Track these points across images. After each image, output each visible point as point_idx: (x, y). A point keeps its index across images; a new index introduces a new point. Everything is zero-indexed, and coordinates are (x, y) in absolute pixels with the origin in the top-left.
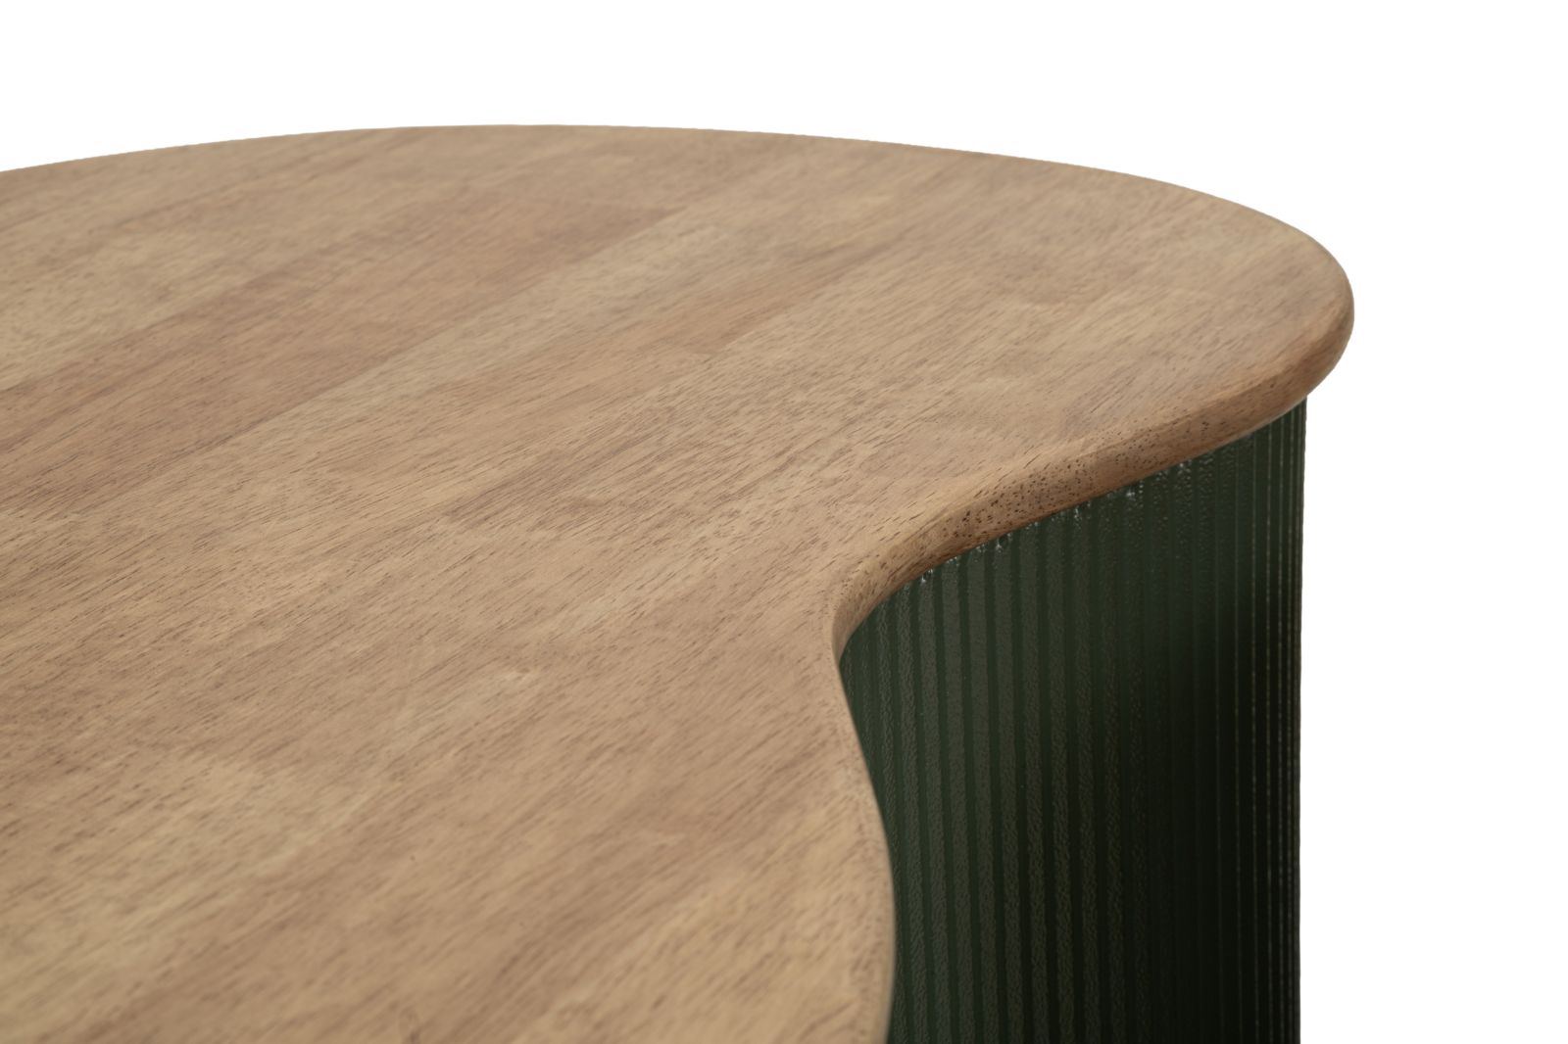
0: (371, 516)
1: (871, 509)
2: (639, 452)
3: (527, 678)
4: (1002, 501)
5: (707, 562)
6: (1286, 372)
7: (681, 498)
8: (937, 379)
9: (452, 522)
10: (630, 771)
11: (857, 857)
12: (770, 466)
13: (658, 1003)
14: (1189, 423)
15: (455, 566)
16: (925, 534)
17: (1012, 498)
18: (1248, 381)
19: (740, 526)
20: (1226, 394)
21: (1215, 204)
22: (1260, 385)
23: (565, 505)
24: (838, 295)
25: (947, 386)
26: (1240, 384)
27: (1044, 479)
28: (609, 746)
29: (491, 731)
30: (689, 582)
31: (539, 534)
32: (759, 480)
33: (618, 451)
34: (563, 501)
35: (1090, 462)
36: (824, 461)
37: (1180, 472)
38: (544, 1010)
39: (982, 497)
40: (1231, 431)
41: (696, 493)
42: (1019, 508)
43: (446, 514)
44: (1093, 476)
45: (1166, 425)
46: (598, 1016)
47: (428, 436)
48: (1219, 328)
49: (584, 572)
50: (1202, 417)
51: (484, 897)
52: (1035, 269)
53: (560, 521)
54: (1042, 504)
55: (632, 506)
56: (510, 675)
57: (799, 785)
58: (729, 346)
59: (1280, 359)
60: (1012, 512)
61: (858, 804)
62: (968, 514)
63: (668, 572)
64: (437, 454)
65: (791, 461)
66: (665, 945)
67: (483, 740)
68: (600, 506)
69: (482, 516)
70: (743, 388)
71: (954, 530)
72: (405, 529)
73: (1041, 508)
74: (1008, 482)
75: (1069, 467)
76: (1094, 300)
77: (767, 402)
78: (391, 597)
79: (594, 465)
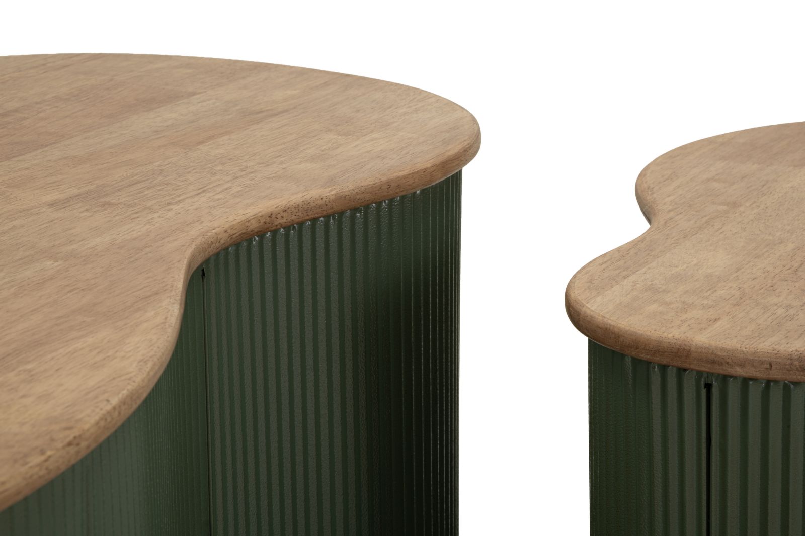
0: (16, 205)
1: (228, 210)
2: (140, 185)
3: (56, 264)
4: (288, 211)
5: (150, 226)
6: (432, 167)
7: (149, 204)
8: (282, 163)
9: (50, 208)
10: (83, 296)
11: (159, 327)
12: (195, 193)
13: (58, 370)
14: (382, 184)
15: (44, 224)
16: (249, 221)
17: (293, 210)
18: (413, 169)
19: (170, 214)
20: (401, 174)
21: (439, 99)
22: (418, 171)
23: (101, 204)
24: (255, 129)
25: (284, 166)
26: (409, 170)
27: (309, 203)
28: (79, 288)
29: (33, 281)
30: (139, 233)
31: (85, 214)
32: (187, 198)
33: (133, 184)
34: (100, 202)
35: (332, 198)
36: (218, 192)
37: (383, 207)
38: (13, 370)
39: (279, 208)
40: (402, 190)
41: (157, 202)
42: (297, 214)
43: (48, 205)
44: (334, 204)
45: (370, 185)
46: (32, 373)
47: (53, 176)
48: (411, 148)
49: (97, 228)
50: (388, 182)
51: (6, 335)
52: (346, 122)
53: (96, 209)
54: (308, 213)
55: (129, 205)
56: (49, 263)
57: (148, 303)
58: (199, 147)
59: (431, 161)
60: (293, 216)
61: (169, 310)
62: (271, 215)
63: (132, 229)
64: (54, 183)
65: (204, 191)
66: (70, 352)
67: (29, 284)
68: (115, 205)
69: (63, 207)
70: (197, 163)
71: (264, 220)
72: (29, 210)
73: (307, 215)
74: (292, 203)
75: (322, 199)
76: (365, 136)
77: (204, 169)
78: (12, 234)
79: (119, 190)
